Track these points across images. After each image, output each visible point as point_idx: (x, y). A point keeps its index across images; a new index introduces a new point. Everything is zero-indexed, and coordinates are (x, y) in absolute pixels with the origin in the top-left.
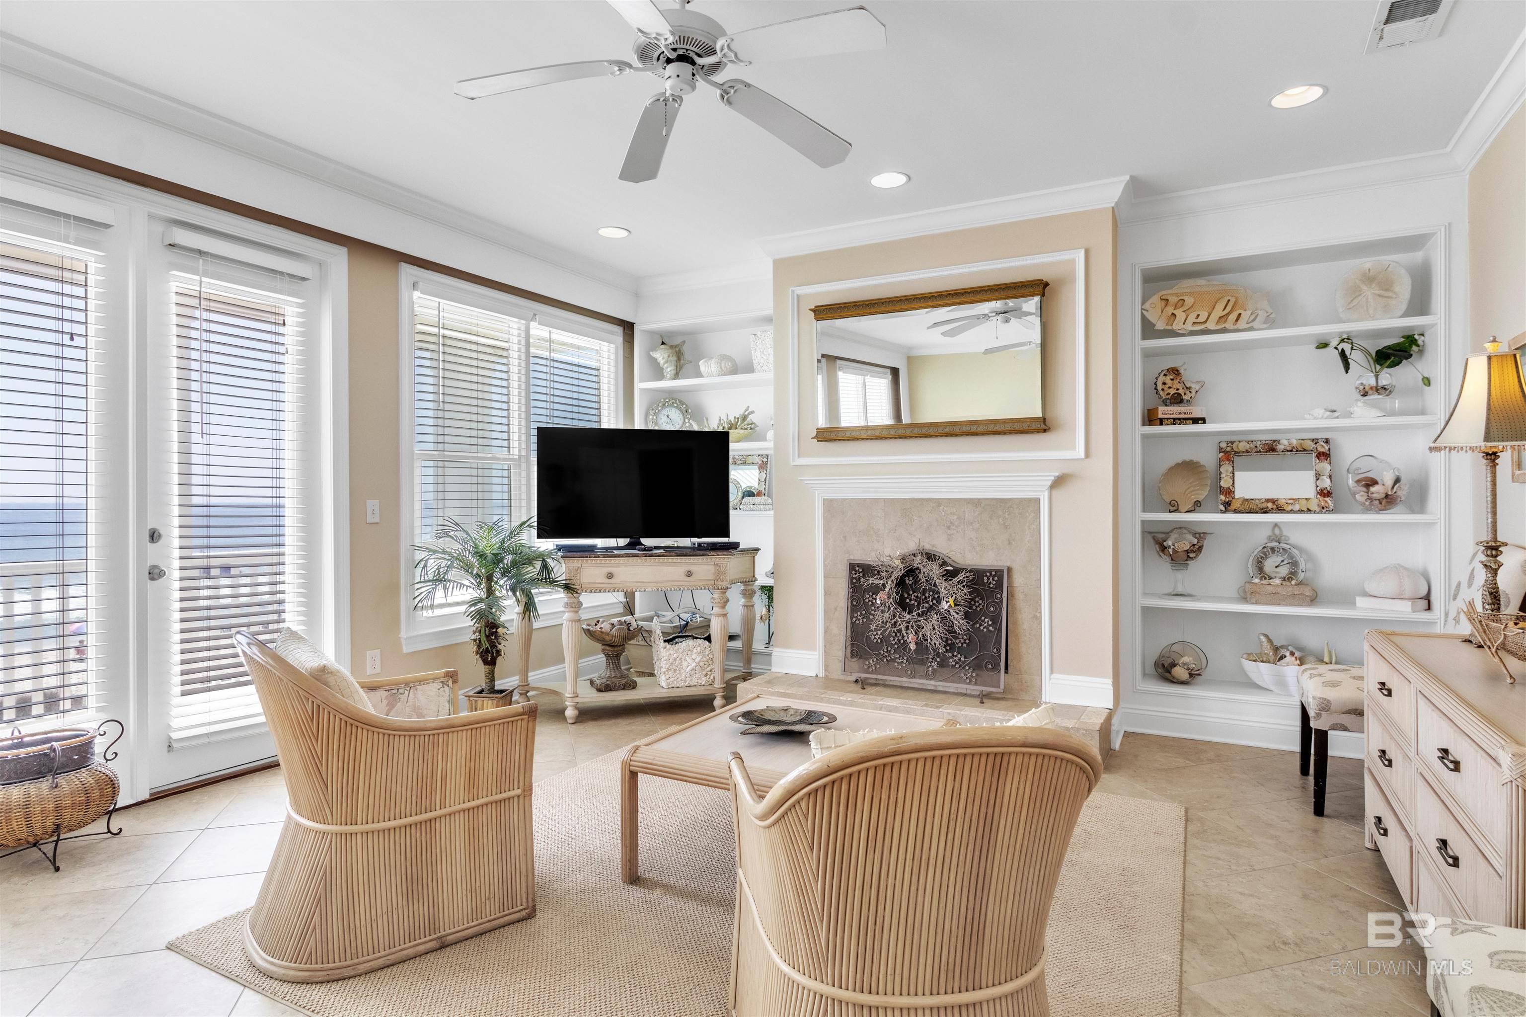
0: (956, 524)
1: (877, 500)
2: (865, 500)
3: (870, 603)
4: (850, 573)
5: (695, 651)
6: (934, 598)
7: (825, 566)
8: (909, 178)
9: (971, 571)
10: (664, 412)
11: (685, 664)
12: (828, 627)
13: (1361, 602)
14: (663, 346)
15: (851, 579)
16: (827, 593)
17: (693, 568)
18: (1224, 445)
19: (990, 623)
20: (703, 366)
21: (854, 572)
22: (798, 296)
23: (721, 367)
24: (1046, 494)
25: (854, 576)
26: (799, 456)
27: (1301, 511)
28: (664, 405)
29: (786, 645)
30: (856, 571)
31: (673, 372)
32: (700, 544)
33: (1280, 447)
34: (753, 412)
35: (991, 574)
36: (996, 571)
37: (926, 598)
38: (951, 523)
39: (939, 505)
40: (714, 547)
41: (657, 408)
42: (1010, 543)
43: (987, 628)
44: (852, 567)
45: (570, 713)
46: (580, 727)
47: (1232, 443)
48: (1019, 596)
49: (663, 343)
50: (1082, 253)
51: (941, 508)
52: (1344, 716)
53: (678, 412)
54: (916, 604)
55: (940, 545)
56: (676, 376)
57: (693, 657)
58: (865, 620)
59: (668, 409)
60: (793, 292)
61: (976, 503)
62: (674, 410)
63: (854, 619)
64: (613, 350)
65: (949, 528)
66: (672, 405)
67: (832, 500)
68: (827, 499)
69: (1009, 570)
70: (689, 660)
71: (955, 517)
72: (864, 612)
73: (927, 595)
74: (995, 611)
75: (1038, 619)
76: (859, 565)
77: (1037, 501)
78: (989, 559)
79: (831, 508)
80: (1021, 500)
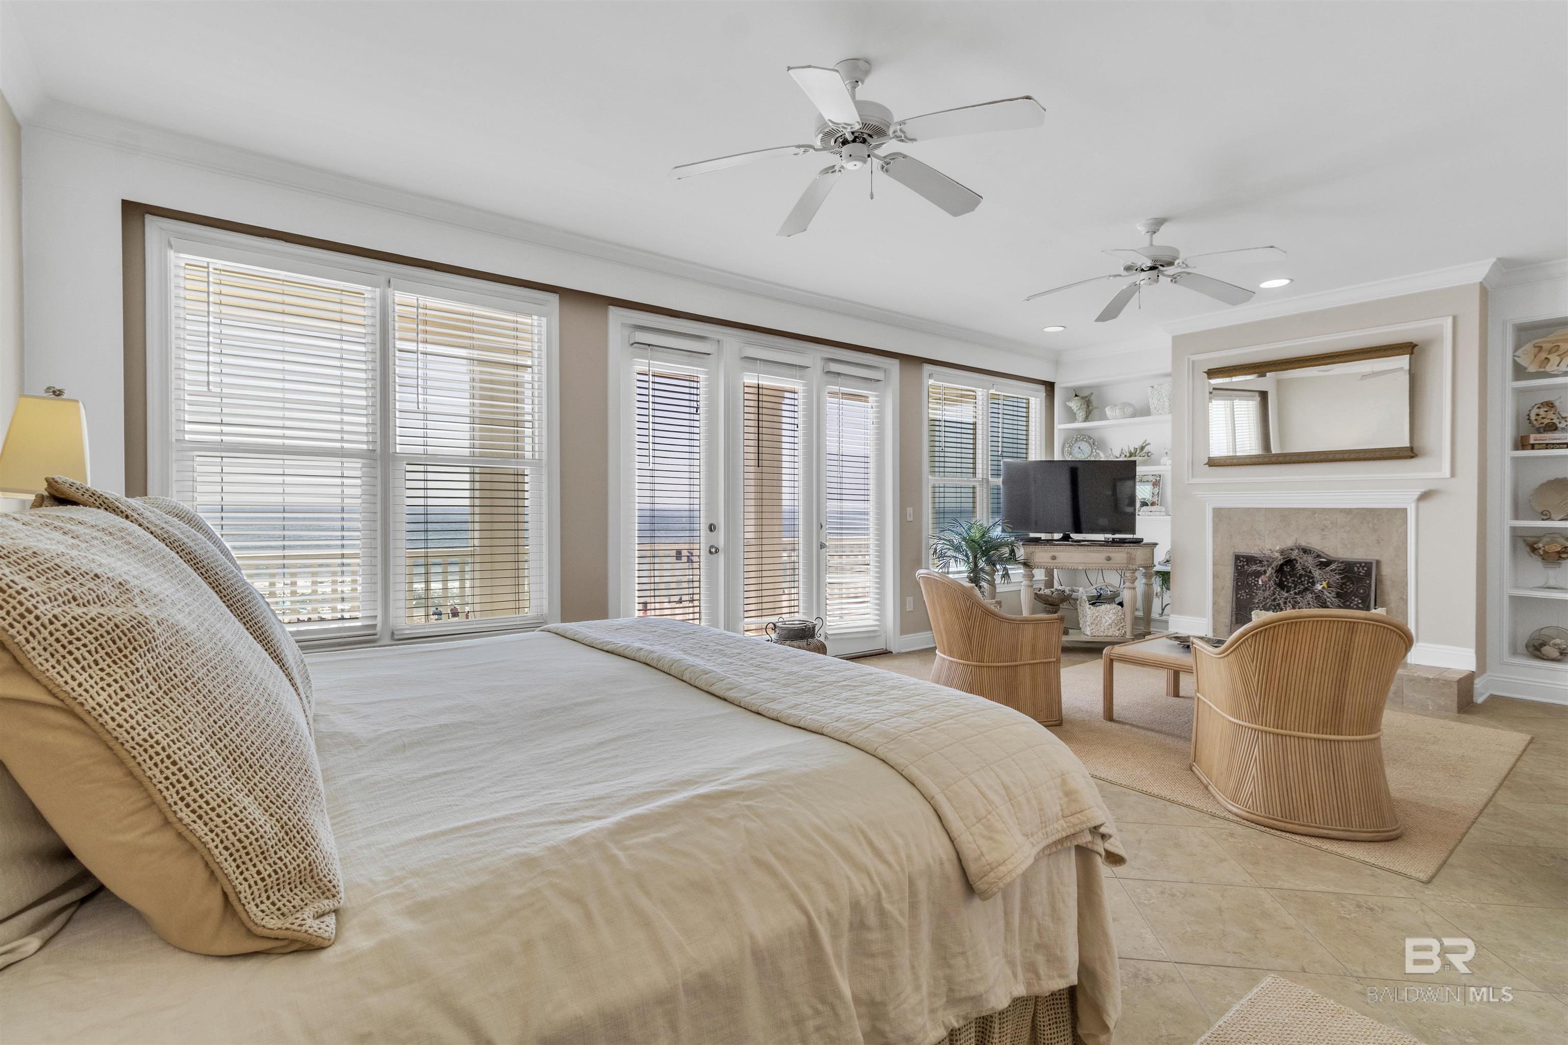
0: (1330, 527)
1: (1259, 509)
2: (1248, 509)
3: (1253, 584)
4: (1236, 562)
5: (1111, 612)
6: (1309, 582)
7: (1214, 556)
8: (1292, 280)
9: (1342, 562)
10: (1077, 447)
11: (1104, 620)
12: (1215, 600)
14: (1076, 398)
15: (1236, 566)
16: (1215, 576)
17: (1112, 555)
19: (1360, 601)
20: (1108, 411)
21: (1238, 561)
22: (1193, 362)
23: (1123, 412)
24: (1413, 505)
25: (1239, 564)
26: (1193, 477)
28: (1077, 440)
29: (1180, 613)
30: (1240, 561)
31: (1084, 416)
32: (1113, 539)
34: (1149, 444)
35: (1361, 566)
36: (1366, 563)
37: (1302, 581)
38: (1325, 527)
39: (1314, 513)
40: (1123, 542)
41: (1071, 445)
42: (1378, 543)
43: (1357, 606)
44: (1237, 558)
48: (1387, 583)
49: (1076, 396)
50: (1450, 320)
51: (1316, 515)
53: (1087, 444)
54: (1293, 585)
55: (1315, 542)
56: (1086, 419)
57: (1110, 616)
58: (1248, 596)
59: (1080, 445)
60: (1189, 358)
61: (1348, 512)
62: (1084, 443)
63: (1239, 595)
64: (1038, 403)
65: (1323, 530)
66: (1082, 440)
67: (1220, 509)
68: (1217, 508)
69: (1378, 562)
70: (1108, 618)
71: (1329, 522)
72: (1247, 591)
73: (1303, 579)
74: (1364, 593)
75: (1405, 601)
76: (1243, 557)
77: (1405, 510)
78: (1358, 554)
79: (1220, 515)
80: (1389, 510)
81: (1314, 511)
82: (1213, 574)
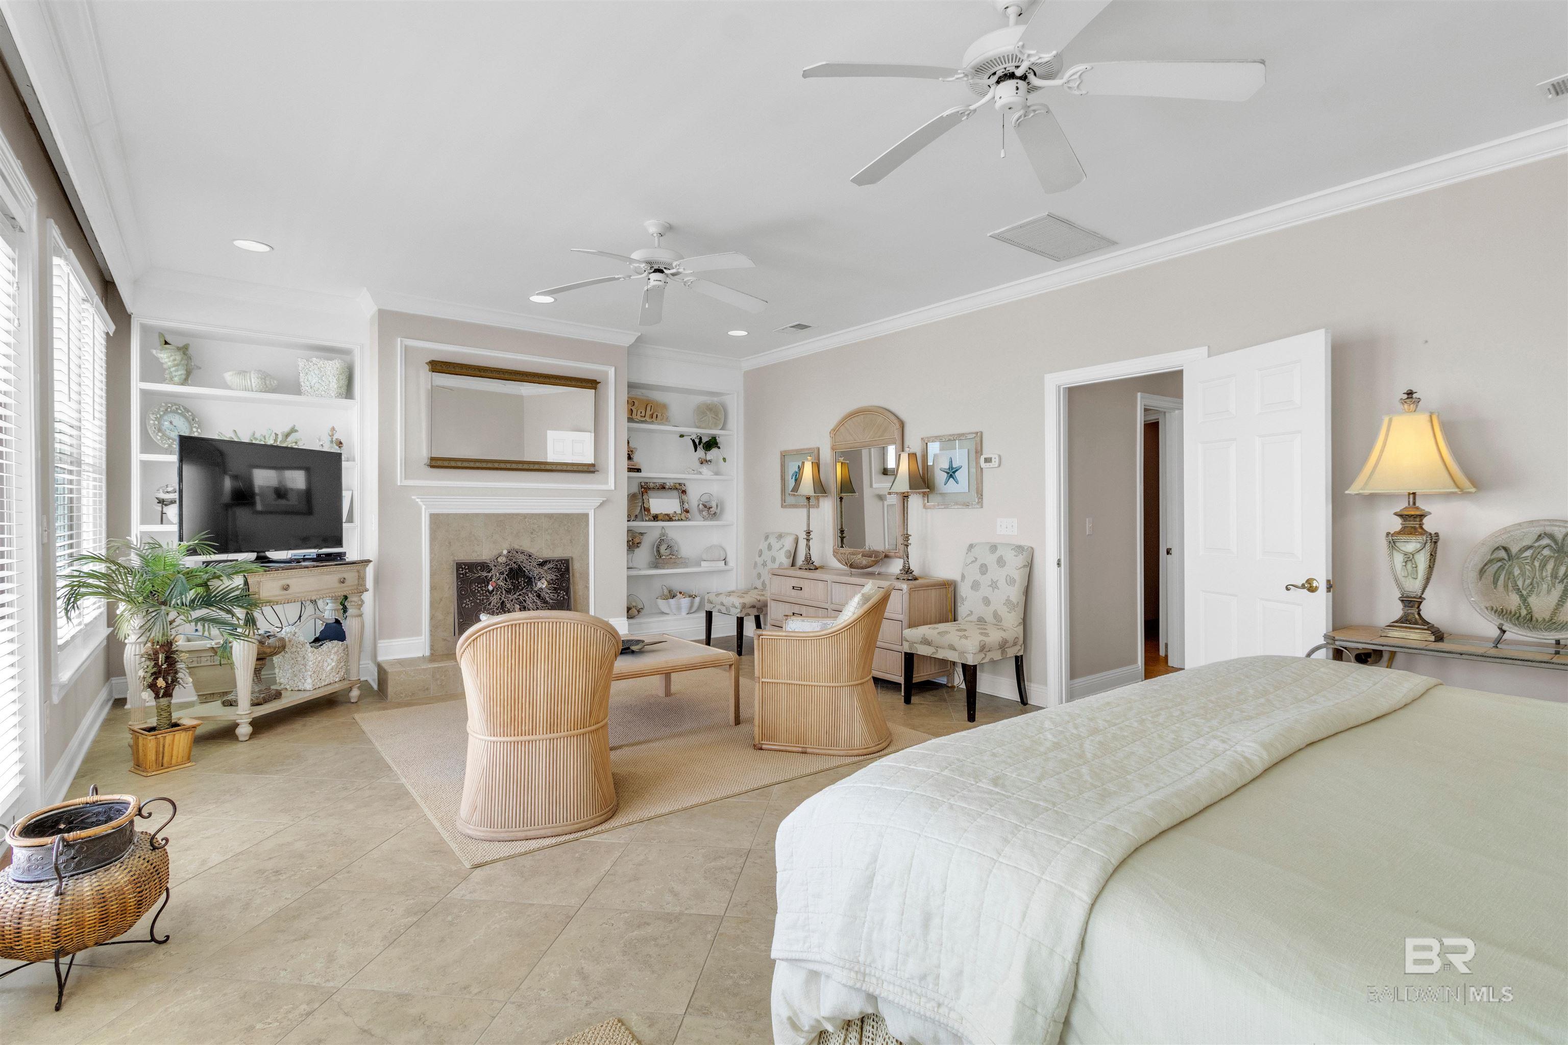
0: (537, 530)
1: (477, 515)
2: (467, 515)
3: (477, 591)
4: (457, 570)
5: (333, 651)
6: (525, 582)
7: (431, 566)
9: (557, 561)
10: (166, 417)
11: (326, 664)
12: (433, 615)
13: (703, 564)
14: (166, 346)
15: (458, 574)
16: (433, 588)
17: (345, 575)
18: (643, 484)
19: (564, 593)
20: (229, 377)
21: (461, 569)
22: (406, 346)
23: (265, 384)
24: (593, 510)
25: (461, 572)
26: (405, 479)
27: (679, 520)
28: (166, 410)
29: (392, 636)
30: (462, 568)
31: (184, 377)
33: (667, 487)
35: (564, 562)
36: (565, 560)
37: (519, 583)
38: (534, 530)
39: (525, 518)
40: (329, 557)
41: (158, 412)
42: (571, 542)
43: (563, 598)
44: (459, 566)
45: (244, 730)
46: (255, 742)
47: (647, 483)
48: (577, 575)
49: (166, 343)
50: (613, 369)
51: (526, 520)
52: (749, 609)
55: (526, 544)
56: (185, 382)
58: (473, 604)
59: (170, 415)
60: (402, 342)
61: (550, 516)
63: (464, 605)
65: (532, 533)
66: (175, 412)
67: (438, 515)
68: (434, 514)
69: (572, 558)
70: (329, 661)
71: (536, 526)
72: (471, 599)
73: (520, 581)
74: (566, 585)
75: (587, 588)
76: (465, 564)
77: (587, 515)
78: (558, 553)
79: (436, 520)
80: (578, 514)
81: (525, 516)
82: (431, 586)
